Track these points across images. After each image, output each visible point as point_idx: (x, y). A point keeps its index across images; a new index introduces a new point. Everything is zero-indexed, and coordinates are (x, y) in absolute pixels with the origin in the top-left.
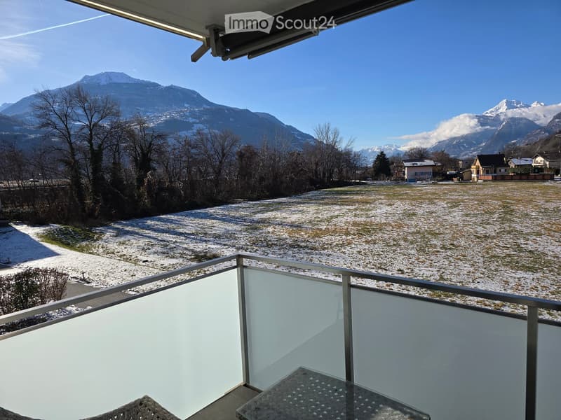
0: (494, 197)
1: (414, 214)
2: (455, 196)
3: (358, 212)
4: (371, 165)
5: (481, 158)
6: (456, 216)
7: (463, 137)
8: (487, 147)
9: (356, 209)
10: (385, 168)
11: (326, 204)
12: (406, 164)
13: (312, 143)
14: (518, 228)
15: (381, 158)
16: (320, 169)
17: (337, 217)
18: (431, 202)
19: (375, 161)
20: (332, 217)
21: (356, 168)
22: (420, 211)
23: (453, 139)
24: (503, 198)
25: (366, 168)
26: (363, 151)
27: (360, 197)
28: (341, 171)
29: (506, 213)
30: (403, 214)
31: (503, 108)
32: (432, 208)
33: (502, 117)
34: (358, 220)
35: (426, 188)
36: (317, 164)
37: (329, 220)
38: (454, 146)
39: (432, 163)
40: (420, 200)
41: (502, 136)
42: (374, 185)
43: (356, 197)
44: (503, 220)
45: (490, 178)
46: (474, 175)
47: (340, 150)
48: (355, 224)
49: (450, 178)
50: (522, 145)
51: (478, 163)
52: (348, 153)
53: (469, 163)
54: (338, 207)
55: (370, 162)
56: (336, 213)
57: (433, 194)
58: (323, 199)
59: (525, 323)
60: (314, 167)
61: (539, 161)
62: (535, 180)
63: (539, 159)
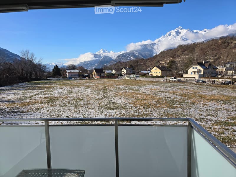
0: (100, 84)
1: (72, 92)
2: (87, 84)
3: (46, 92)
4: (51, 71)
5: (96, 69)
6: (88, 92)
7: (89, 61)
8: (98, 65)
9: (45, 91)
10: (58, 72)
11: (29, 89)
12: (67, 71)
13: (19, 59)
14: (109, 95)
15: (56, 68)
16: (25, 72)
17: (35, 95)
18: (79, 87)
19: (53, 69)
20: (33, 96)
21: (44, 72)
22: (74, 91)
23: (85, 62)
24: (103, 84)
25: (49, 72)
26: (47, 64)
27: (47, 86)
28: (36, 74)
29: (105, 90)
30: (67, 92)
31: (102, 52)
32: (79, 89)
33: (102, 55)
34: (46, 96)
35: (76, 81)
36: (22, 70)
37: (31, 97)
38: (87, 64)
39: (78, 71)
40: (74, 86)
41: (102, 62)
42: (54, 80)
43: (45, 86)
44: (104, 92)
45: (99, 77)
46: (94, 76)
47: (35, 63)
48: (45, 98)
49: (85, 77)
50: (108, 66)
51: (95, 72)
52: (40, 65)
53: (92, 71)
54: (35, 91)
55: (51, 69)
56: (35, 94)
57: (79, 83)
58: (27, 87)
59: (114, 127)
60: (21, 71)
61: (114, 72)
62: (113, 78)
63: (114, 71)
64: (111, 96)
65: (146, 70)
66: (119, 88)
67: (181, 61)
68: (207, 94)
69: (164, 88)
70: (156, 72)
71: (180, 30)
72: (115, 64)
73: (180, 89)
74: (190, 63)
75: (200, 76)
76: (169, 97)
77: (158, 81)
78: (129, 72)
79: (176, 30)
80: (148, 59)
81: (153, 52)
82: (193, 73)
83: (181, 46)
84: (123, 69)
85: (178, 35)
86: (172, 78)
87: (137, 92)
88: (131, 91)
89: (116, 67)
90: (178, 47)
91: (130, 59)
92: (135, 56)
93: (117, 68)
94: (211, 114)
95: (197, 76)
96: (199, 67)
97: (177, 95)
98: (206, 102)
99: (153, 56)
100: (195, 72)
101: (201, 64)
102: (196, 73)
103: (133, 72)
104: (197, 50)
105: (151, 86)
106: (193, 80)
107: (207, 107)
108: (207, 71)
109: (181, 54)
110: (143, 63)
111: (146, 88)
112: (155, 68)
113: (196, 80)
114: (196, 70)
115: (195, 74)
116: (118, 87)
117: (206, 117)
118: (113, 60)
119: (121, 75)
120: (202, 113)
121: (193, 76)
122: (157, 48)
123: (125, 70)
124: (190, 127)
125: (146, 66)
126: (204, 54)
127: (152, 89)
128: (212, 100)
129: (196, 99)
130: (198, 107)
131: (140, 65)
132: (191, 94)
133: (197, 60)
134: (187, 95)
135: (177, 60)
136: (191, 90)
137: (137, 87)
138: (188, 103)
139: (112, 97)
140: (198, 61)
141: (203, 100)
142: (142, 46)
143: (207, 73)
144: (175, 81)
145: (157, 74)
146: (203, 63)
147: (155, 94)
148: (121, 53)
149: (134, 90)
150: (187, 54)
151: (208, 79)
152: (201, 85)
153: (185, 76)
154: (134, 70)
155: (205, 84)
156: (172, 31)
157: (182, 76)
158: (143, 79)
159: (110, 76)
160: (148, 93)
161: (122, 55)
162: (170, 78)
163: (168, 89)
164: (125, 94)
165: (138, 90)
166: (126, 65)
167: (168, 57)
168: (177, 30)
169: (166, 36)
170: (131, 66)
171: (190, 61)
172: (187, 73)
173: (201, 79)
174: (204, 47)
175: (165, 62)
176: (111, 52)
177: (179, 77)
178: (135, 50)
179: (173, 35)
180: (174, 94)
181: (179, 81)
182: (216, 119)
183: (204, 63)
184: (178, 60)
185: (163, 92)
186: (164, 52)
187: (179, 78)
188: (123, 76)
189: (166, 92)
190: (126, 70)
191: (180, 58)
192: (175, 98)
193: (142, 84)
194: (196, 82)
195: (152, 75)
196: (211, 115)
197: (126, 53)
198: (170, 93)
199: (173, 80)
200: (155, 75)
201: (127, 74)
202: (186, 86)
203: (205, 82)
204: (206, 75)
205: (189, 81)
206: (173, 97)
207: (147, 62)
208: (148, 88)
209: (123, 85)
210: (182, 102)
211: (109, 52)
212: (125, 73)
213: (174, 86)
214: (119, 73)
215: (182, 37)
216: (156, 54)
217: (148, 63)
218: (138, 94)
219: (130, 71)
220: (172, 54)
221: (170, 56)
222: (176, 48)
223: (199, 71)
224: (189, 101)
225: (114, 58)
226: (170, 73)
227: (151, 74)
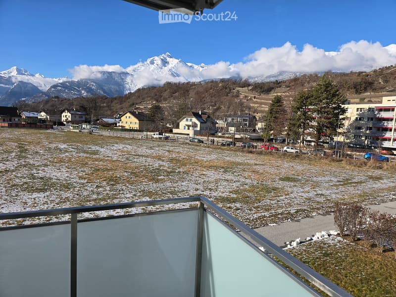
0: (11, 140)
14: (31, 162)
24: (18, 140)
29: (21, 152)
44: (19, 157)
45: (7, 125)
50: (30, 103)
61: (43, 115)
62: (40, 128)
63: (43, 114)
64: (37, 164)
65: (111, 117)
66: (57, 149)
67: (170, 107)
68: (204, 159)
69: (143, 150)
70: (129, 121)
71: (168, 59)
72: (47, 102)
73: (169, 151)
74: (183, 112)
75: (196, 133)
76: (151, 164)
77: (133, 138)
78: (77, 118)
79: (162, 58)
80: (115, 99)
81: (124, 87)
82: (187, 127)
83: (169, 84)
84: (64, 111)
85: (165, 66)
86: (156, 133)
87: (94, 157)
88: (82, 154)
89: (47, 107)
90: (164, 84)
91: (81, 94)
92: (89, 90)
93: (50, 108)
94: (210, 187)
95: (191, 132)
96: (194, 120)
97: (163, 161)
98: (203, 171)
99: (125, 93)
100: (189, 126)
101: (196, 115)
102: (191, 128)
103: (86, 119)
104: (192, 93)
105: (121, 146)
106: (187, 139)
107: (204, 177)
108: (205, 125)
109: (169, 97)
110: (105, 105)
111: (111, 150)
112: (128, 115)
113: (190, 137)
114: (190, 123)
115: (189, 129)
116: (53, 146)
117: (204, 193)
118: (43, 93)
119: (61, 124)
120: (198, 187)
121: (186, 131)
122: (132, 81)
123: (69, 114)
124: (202, 210)
125: (111, 110)
126: (201, 101)
127: (122, 152)
128: (211, 167)
129: (190, 166)
130: (193, 178)
131: (100, 107)
132: (184, 159)
133: (192, 109)
134: (178, 161)
135: (163, 105)
136: (183, 152)
137: (94, 148)
138: (179, 172)
139: (38, 166)
140: (194, 110)
141: (199, 168)
142: (104, 73)
143: (205, 128)
144: (160, 138)
145: (131, 126)
146: (200, 113)
147: (127, 159)
148: (61, 81)
149: (87, 153)
150: (178, 99)
151: (206, 138)
152: (197, 146)
153: (175, 131)
154: (87, 114)
155: (202, 145)
156: (156, 58)
157: (171, 131)
158: (106, 133)
159: (34, 124)
160: (115, 159)
161: (63, 85)
162: (152, 133)
163: (149, 152)
164: (70, 161)
165: (96, 153)
166: (71, 104)
167: (149, 99)
168: (163, 57)
169: (146, 63)
170: (82, 107)
171: (182, 109)
172: (178, 127)
173: (197, 137)
174: (201, 90)
175: (146, 107)
176: (37, 75)
177: (166, 132)
178: (90, 80)
179: (158, 65)
180: (159, 159)
181: (167, 138)
182: (215, 194)
183: (201, 113)
184: (165, 105)
185: (142, 156)
186: (143, 89)
187: (167, 135)
188: (64, 125)
189: (147, 157)
190: (72, 114)
191: (168, 103)
192: (160, 166)
193: (104, 142)
194: (190, 141)
195: (122, 126)
196: (210, 190)
197: (72, 83)
198: (153, 157)
199: (158, 136)
200: (127, 127)
201: (72, 122)
202: (176, 146)
203: (202, 142)
204: (203, 131)
205: (181, 140)
206: (157, 165)
207: (113, 103)
208: (115, 148)
209: (64, 142)
210: (171, 172)
211: (33, 76)
212: (70, 119)
213: (159, 146)
214: (55, 118)
215: (170, 70)
216: (129, 92)
217: (116, 106)
218: (96, 160)
219: (80, 117)
220: (156, 95)
221: (152, 98)
222: (162, 86)
223: (195, 125)
224: (181, 170)
225: (45, 88)
226: (153, 125)
227: (120, 124)
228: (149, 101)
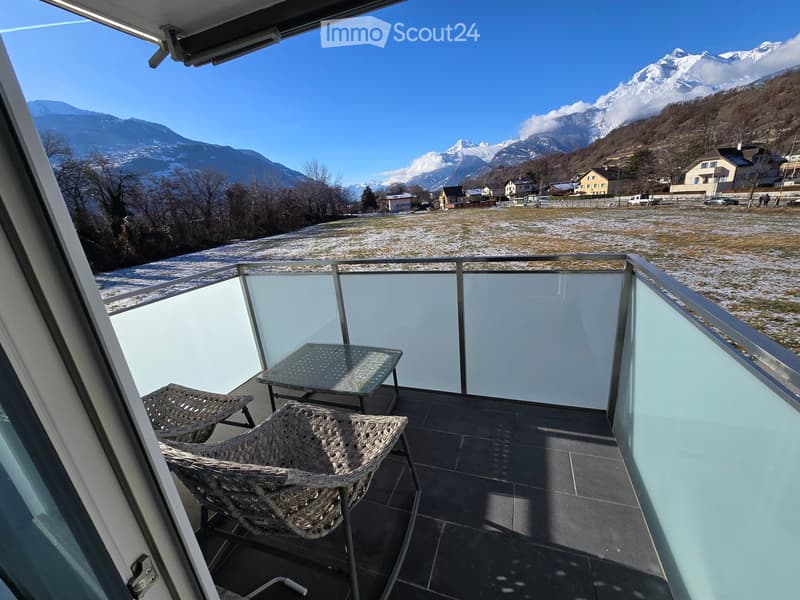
0: (456, 221)
1: (399, 240)
2: (428, 222)
3: (352, 242)
4: (359, 200)
5: (446, 189)
6: (430, 238)
7: (432, 173)
8: (450, 180)
9: (351, 240)
10: (371, 201)
11: (324, 237)
12: (389, 197)
13: (303, 180)
14: (473, 243)
15: (368, 192)
16: (314, 204)
17: (334, 247)
18: (411, 228)
19: (362, 197)
20: (330, 248)
21: (346, 203)
22: (403, 237)
23: (424, 174)
24: (462, 221)
25: (356, 203)
26: (351, 187)
27: (352, 229)
28: (333, 206)
29: (464, 233)
30: (390, 240)
31: (460, 147)
32: (412, 233)
33: (460, 155)
34: (353, 248)
35: (406, 217)
36: (310, 201)
37: (328, 251)
38: (429, 180)
39: (409, 195)
40: (402, 227)
41: (460, 171)
42: (364, 217)
43: (349, 229)
44: (463, 238)
45: (453, 206)
46: (442, 205)
47: (330, 186)
48: (351, 252)
49: (423, 208)
50: (475, 179)
51: (444, 194)
52: (338, 189)
53: (437, 194)
54: (334, 239)
55: (358, 197)
56: (334, 244)
57: (412, 221)
58: (320, 233)
60: (308, 203)
61: (486, 191)
62: (484, 206)
63: (486, 189)
64: (478, 245)
65: (567, 180)
66: (498, 228)
67: (671, 150)
68: (734, 233)
69: (612, 224)
70: (594, 183)
71: (677, 61)
72: (491, 174)
73: (656, 223)
74: (697, 153)
75: (722, 188)
76: (620, 243)
77: (596, 208)
78: (523, 190)
79: (663, 62)
80: (575, 154)
81: (588, 134)
82: (701, 180)
83: (673, 109)
84: (508, 182)
85: (668, 76)
86: (636, 196)
87: (539, 236)
88: (524, 233)
89: (492, 180)
90: (664, 111)
91: (528, 158)
92: (540, 149)
93: (494, 182)
94: (734, 282)
95: (710, 188)
96: (723, 163)
97: (643, 238)
98: (725, 254)
99: (590, 142)
100: (706, 177)
101: (729, 154)
102: (711, 180)
103: (534, 188)
104: (725, 113)
105: (576, 221)
106: (698, 200)
107: (726, 265)
108: (747, 171)
109: (671, 131)
110: (559, 165)
111: (562, 226)
112: (592, 173)
113: (706, 197)
114: (711, 171)
115: (706, 182)
116: (494, 225)
117: (719, 291)
118: (489, 165)
119: (504, 199)
120: (706, 280)
121: (701, 186)
122: (603, 121)
123: (514, 186)
125: (567, 171)
126: (746, 124)
127: (578, 227)
128: (746, 248)
129: (696, 247)
130: (699, 266)
131: (552, 169)
132: (684, 234)
133: (719, 143)
134: (671, 238)
135: (658, 147)
136: (685, 224)
137: (540, 225)
138: (672, 256)
139: (480, 247)
140: (723, 146)
141: (717, 250)
142: (559, 119)
143: (747, 177)
144: (642, 204)
145: (595, 190)
146: (739, 148)
147: (584, 237)
148: (506, 145)
149: (532, 231)
150: (690, 130)
151: (746, 195)
152: (722, 210)
153: (674, 189)
154: (535, 183)
155: (734, 207)
156: (652, 67)
157: (666, 190)
158: (557, 204)
159: (479, 202)
160: (566, 237)
161: (509, 150)
162: (630, 197)
163: (620, 225)
164: (511, 241)
165: (541, 230)
166: (517, 172)
167: (631, 142)
168: (667, 60)
169: (630, 83)
170: (528, 174)
171: (698, 146)
172: (681, 181)
173: (725, 195)
174: (748, 100)
175: (620, 159)
176: (481, 145)
177: (655, 193)
178: (542, 133)
179: (653, 79)
180: (636, 236)
181: (656, 202)
182: (747, 294)
183: (743, 148)
184: (659, 148)
185: (607, 232)
186: (621, 129)
187: (657, 197)
188: (507, 200)
189: (616, 233)
190: (517, 185)
191: (668, 142)
192: (636, 246)
193: (555, 215)
194: (706, 203)
195: (580, 193)
196: (736, 286)
197: (518, 145)
198: (626, 234)
199: (638, 201)
200: (589, 193)
201: (517, 195)
202: (673, 215)
203: (736, 203)
204: (741, 182)
205: (685, 203)
206: (631, 245)
207: (572, 160)
208: (567, 223)
209: (506, 220)
210: (655, 256)
211: (477, 146)
212: (514, 192)
213: (638, 216)
214: (499, 193)
215: (679, 81)
216: (597, 138)
217: (575, 164)
218: (541, 239)
219: (526, 188)
220: (644, 133)
221: (638, 140)
222: (657, 115)
223: (724, 172)
224: (676, 252)
225: (488, 159)
226: (633, 184)
227: (579, 190)
228: (629, 146)
